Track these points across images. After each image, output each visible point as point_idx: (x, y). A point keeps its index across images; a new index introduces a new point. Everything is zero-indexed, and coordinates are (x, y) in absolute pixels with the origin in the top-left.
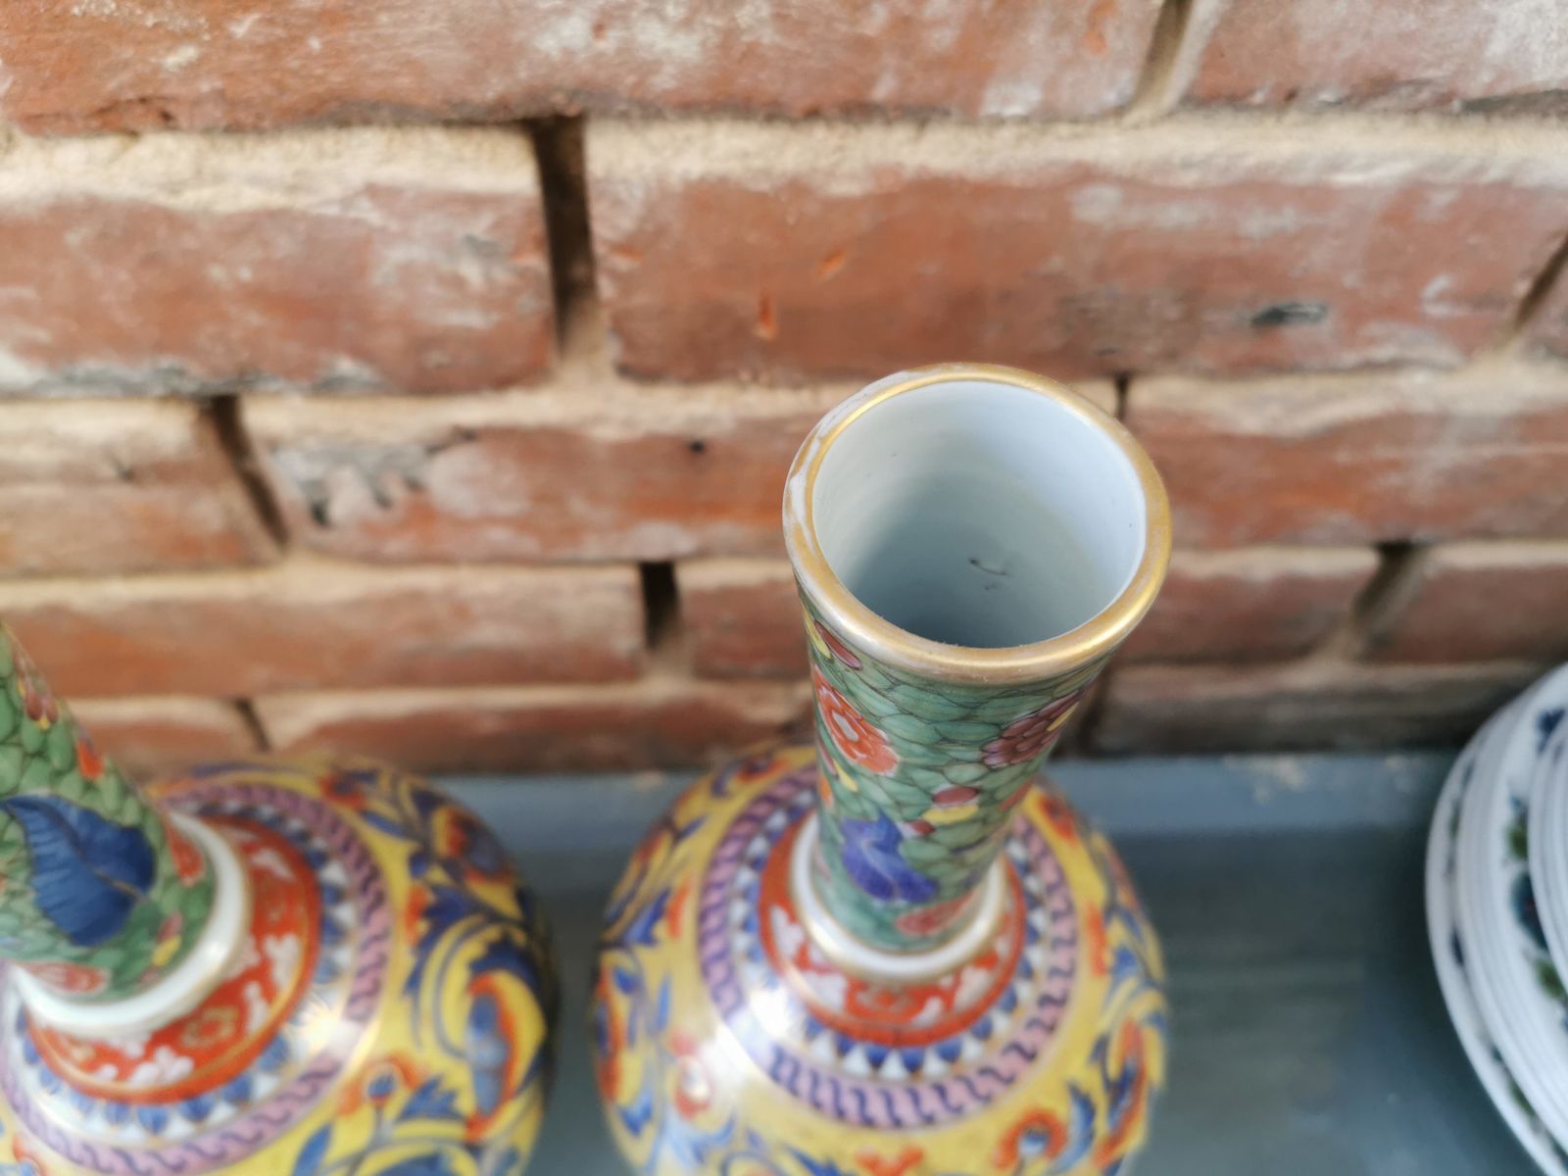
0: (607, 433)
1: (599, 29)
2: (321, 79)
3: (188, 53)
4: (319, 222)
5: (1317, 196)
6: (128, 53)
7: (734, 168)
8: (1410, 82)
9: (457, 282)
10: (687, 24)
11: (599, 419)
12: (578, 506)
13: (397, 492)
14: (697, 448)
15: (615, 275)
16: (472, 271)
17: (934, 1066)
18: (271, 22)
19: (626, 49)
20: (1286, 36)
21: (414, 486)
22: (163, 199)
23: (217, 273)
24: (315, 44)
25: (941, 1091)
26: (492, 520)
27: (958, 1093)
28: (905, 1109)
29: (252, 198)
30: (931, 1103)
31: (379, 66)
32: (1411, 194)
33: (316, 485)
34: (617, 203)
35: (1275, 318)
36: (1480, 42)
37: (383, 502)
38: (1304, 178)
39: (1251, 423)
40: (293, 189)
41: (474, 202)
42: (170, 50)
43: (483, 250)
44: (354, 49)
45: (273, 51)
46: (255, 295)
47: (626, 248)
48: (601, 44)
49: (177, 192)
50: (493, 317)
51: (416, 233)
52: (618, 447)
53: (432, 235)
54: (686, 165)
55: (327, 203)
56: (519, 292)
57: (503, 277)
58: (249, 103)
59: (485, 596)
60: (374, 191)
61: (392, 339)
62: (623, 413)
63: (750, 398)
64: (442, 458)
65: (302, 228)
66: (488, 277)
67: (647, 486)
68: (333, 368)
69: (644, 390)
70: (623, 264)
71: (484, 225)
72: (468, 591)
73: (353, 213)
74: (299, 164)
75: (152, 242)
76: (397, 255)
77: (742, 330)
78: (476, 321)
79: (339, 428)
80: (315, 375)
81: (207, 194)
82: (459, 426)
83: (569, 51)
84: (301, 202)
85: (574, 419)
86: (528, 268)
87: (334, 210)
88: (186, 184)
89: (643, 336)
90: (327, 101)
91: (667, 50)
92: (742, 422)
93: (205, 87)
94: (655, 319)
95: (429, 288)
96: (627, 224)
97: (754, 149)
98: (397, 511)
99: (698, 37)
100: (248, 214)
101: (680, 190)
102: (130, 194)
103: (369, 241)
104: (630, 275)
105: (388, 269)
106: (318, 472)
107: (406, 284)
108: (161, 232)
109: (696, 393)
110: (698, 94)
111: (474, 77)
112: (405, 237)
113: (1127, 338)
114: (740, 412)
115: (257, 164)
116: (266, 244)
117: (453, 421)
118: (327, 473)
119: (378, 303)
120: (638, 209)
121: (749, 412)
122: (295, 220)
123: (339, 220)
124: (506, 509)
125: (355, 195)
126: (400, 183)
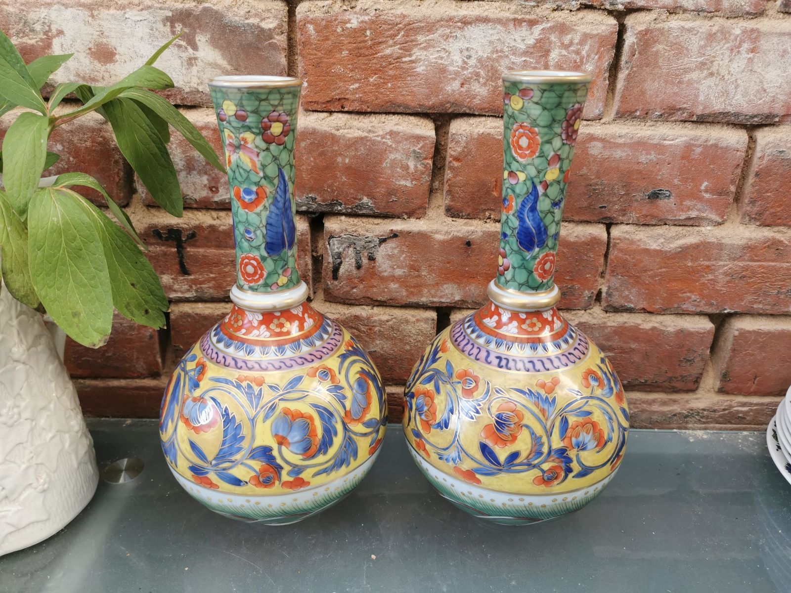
0: (439, 237)
1: (462, 85)
3: (357, 85)
4: (374, 143)
5: (659, 148)
6: (341, 84)
7: (492, 131)
8: (680, 109)
9: (407, 168)
10: (485, 84)
11: (437, 232)
12: (424, 272)
13: (365, 261)
14: (469, 244)
15: (452, 169)
16: (411, 164)
18: (380, 78)
19: (468, 91)
20: (643, 93)
21: (372, 259)
22: (334, 132)
23: (339, 159)
24: (389, 85)
26: (393, 278)
29: (358, 134)
31: (404, 93)
32: (689, 147)
33: (339, 255)
34: (458, 142)
35: (655, 196)
36: (697, 96)
37: (359, 267)
38: (655, 142)
39: (654, 246)
40: (370, 131)
41: (419, 138)
42: (353, 84)
43: (417, 157)
44: (399, 87)
45: (377, 86)
46: (348, 169)
47: (457, 159)
48: (462, 89)
49: (338, 130)
50: (414, 182)
51: (400, 148)
52: (442, 243)
53: (404, 149)
54: (479, 129)
55: (377, 136)
56: (423, 173)
57: (420, 167)
58: (367, 102)
59: (381, 321)
60: (392, 133)
61: (382, 190)
62: (446, 228)
63: (487, 225)
64: (383, 245)
65: (368, 144)
66: (416, 167)
67: (448, 263)
68: (360, 200)
69: (454, 219)
70: (456, 164)
71: (419, 146)
72: (375, 318)
73: (384, 140)
74: (373, 124)
75: (325, 147)
76: (392, 156)
77: (488, 192)
78: (408, 184)
79: (354, 229)
80: (354, 203)
81: (346, 131)
82: (392, 230)
83: (454, 91)
84: (371, 135)
85: (429, 230)
86: (428, 163)
87: (379, 139)
88: (341, 128)
89: (458, 193)
90: (388, 102)
91: (479, 92)
92: (484, 232)
93: (357, 96)
94: (463, 186)
95: (398, 169)
96: (459, 149)
97: (497, 125)
98: (362, 271)
99: (487, 88)
100: (355, 138)
101: (476, 137)
102: (325, 129)
103: (386, 150)
104: (457, 168)
105: (388, 160)
106: (341, 250)
107: (392, 167)
108: (329, 143)
109: (470, 221)
110: (485, 105)
111: (428, 97)
112: (396, 150)
113: (609, 202)
114: (484, 229)
115: (361, 124)
116: (356, 149)
117: (391, 228)
118: (344, 250)
119: (382, 174)
120: (463, 144)
121: (487, 230)
122: (367, 141)
123: (380, 142)
124: (399, 272)
125: (386, 134)
126: (399, 131)
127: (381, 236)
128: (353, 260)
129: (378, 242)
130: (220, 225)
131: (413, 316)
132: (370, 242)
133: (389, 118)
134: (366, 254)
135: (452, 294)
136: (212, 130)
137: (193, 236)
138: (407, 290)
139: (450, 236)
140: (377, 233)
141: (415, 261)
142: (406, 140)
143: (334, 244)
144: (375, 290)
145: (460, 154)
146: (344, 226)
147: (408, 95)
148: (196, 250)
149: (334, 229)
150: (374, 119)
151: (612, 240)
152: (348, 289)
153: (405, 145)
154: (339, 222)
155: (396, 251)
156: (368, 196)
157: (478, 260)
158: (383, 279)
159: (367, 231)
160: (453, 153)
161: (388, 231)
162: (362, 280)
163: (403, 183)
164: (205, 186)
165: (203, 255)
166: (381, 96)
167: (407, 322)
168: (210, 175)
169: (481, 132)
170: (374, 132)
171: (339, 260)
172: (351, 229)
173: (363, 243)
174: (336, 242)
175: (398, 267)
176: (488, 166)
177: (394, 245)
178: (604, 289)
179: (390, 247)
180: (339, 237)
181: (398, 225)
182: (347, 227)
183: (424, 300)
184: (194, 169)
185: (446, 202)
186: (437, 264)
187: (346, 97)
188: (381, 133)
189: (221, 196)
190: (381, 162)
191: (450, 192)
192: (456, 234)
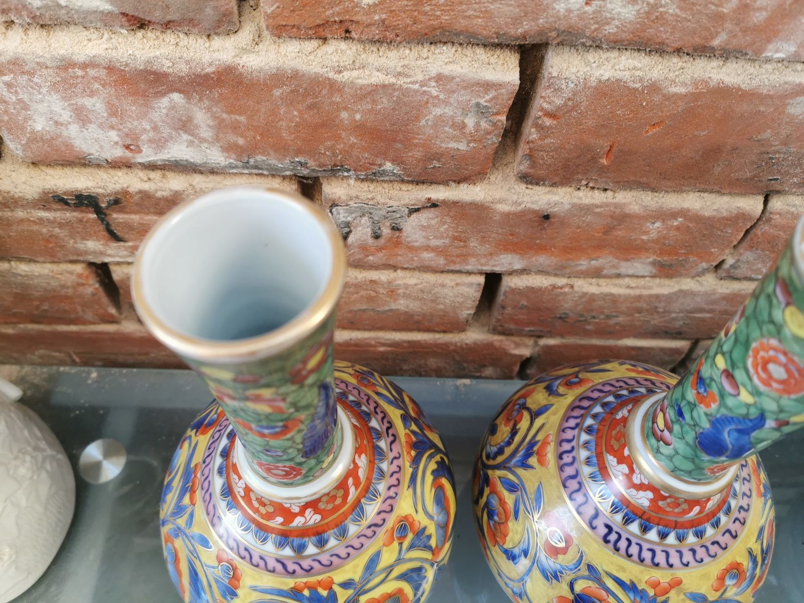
0: (503, 208)
2: (438, 17)
4: (406, 92)
7: (625, 75)
9: (464, 126)
11: (501, 201)
12: (473, 243)
13: (386, 231)
14: (547, 217)
15: (539, 127)
16: (471, 122)
17: (691, 539)
19: (597, 11)
21: (396, 229)
22: (331, 75)
23: (344, 115)
25: (693, 551)
26: (428, 248)
27: (701, 553)
28: (674, 559)
29: (377, 78)
30: (688, 557)
31: (470, 12)
34: (558, 90)
37: (377, 237)
40: (399, 74)
41: (487, 86)
43: (481, 111)
46: (359, 128)
47: (551, 115)
48: (587, 8)
49: (340, 72)
50: (471, 145)
51: (452, 100)
52: (507, 215)
53: (459, 102)
54: (602, 72)
55: (413, 83)
56: (489, 133)
57: (484, 125)
58: (395, 27)
59: (407, 285)
60: (439, 78)
61: (418, 154)
62: (515, 197)
63: (581, 194)
64: (414, 215)
65: (396, 94)
66: (477, 124)
67: (512, 235)
68: (380, 165)
69: (530, 186)
70: (548, 122)
71: (488, 98)
72: (400, 282)
73: (425, 88)
74: (406, 62)
75: (317, 97)
76: (438, 111)
77: (594, 159)
78: (462, 147)
79: (369, 196)
80: (370, 169)
81: (355, 73)
82: (429, 199)
83: (569, 11)
84: (401, 81)
85: (489, 199)
86: (500, 121)
87: (416, 87)
88: (346, 69)
89: (543, 159)
90: (435, 29)
91: (619, 14)
92: (574, 206)
93: (377, 17)
94: (552, 151)
95: (447, 129)
96: (559, 102)
97: (639, 65)
98: (382, 241)
99: (637, 7)
100: (372, 85)
101: (594, 84)
102: (316, 70)
103: (427, 103)
104: (550, 127)
105: (431, 117)
106: (349, 219)
107: (435, 126)
108: (324, 92)
109: (555, 189)
110: (624, 36)
111: (516, 21)
112: (446, 103)
113: (787, 173)
114: (575, 201)
115: (383, 60)
116: (374, 101)
117: (428, 196)
118: (354, 219)
119: (418, 134)
120: (567, 94)
121: (579, 202)
122: (394, 89)
123: (416, 91)
124: (434, 242)
125: (430, 79)
126: (454, 74)
127: (412, 205)
128: (369, 229)
129: (407, 212)
130: (156, 191)
131: (451, 280)
132: (394, 211)
133: (437, 51)
134: (388, 224)
135: (510, 264)
136: (105, 68)
137: (117, 202)
138: (446, 259)
139: (519, 208)
140: (407, 201)
141: (463, 232)
142: (465, 88)
143: (339, 213)
144: (399, 258)
145: (559, 108)
146: (353, 193)
147: (479, 17)
148: (126, 216)
149: (337, 195)
150: (407, 51)
151: (767, 214)
152: (360, 256)
153: (463, 96)
154: (345, 185)
155: (433, 222)
156: (393, 161)
157: (557, 233)
158: (411, 249)
159: (390, 199)
160: (545, 106)
161: (423, 200)
162: (380, 249)
163: (453, 145)
164: (116, 143)
165: (140, 223)
166: (423, 19)
167: (443, 286)
168: (119, 130)
169: (605, 77)
170: (407, 76)
171: (347, 230)
172: (363, 196)
173: (383, 212)
174: (341, 211)
175: (435, 237)
176: (603, 126)
177: (431, 215)
178: (730, 261)
179: (424, 217)
180: (347, 205)
181: (439, 193)
182: (359, 194)
183: (469, 268)
184: (90, 122)
185: (522, 168)
186: (493, 235)
187: (354, 18)
188: (420, 77)
189: (147, 156)
190: (417, 119)
191: (530, 156)
192: (529, 205)
